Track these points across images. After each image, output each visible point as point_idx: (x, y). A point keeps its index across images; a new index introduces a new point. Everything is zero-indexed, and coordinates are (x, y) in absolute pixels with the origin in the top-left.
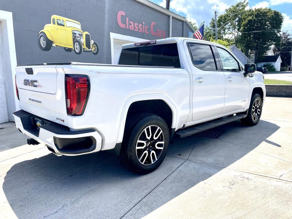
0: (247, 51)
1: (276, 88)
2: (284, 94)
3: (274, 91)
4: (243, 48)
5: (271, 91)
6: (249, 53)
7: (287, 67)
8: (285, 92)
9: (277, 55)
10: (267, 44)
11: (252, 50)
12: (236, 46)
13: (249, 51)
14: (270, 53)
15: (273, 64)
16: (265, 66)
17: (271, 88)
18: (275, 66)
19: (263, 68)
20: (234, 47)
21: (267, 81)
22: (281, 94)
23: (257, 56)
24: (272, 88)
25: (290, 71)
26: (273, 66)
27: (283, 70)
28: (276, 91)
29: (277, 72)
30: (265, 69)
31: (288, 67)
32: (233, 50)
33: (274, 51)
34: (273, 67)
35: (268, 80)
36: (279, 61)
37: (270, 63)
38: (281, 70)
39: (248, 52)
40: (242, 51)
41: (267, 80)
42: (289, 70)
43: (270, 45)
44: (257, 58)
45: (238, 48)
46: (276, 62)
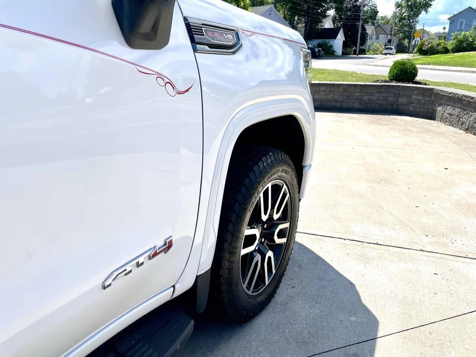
0: (292, 18)
1: (341, 91)
2: (356, 105)
3: (336, 97)
4: (286, 12)
5: (329, 97)
6: (295, 22)
7: (351, 47)
8: (360, 100)
9: (337, 27)
10: (324, 7)
11: (300, 15)
12: (276, 7)
13: (296, 18)
14: (328, 24)
15: (331, 42)
16: (319, 46)
17: (329, 92)
18: (334, 47)
19: (317, 50)
20: (271, 8)
21: (322, 73)
22: (350, 105)
23: (308, 28)
24: (332, 89)
25: (356, 56)
26: (331, 46)
27: (345, 54)
28: (340, 99)
29: (338, 57)
30: (319, 50)
31: (353, 49)
32: (270, 14)
33: (334, 20)
34: (331, 49)
35: (325, 70)
36: (341, 37)
37: (327, 40)
38: (343, 53)
39: (294, 20)
40: (285, 18)
41: (323, 70)
42: (355, 54)
43: (328, 9)
44: (307, 31)
45: (279, 11)
46: (335, 38)
